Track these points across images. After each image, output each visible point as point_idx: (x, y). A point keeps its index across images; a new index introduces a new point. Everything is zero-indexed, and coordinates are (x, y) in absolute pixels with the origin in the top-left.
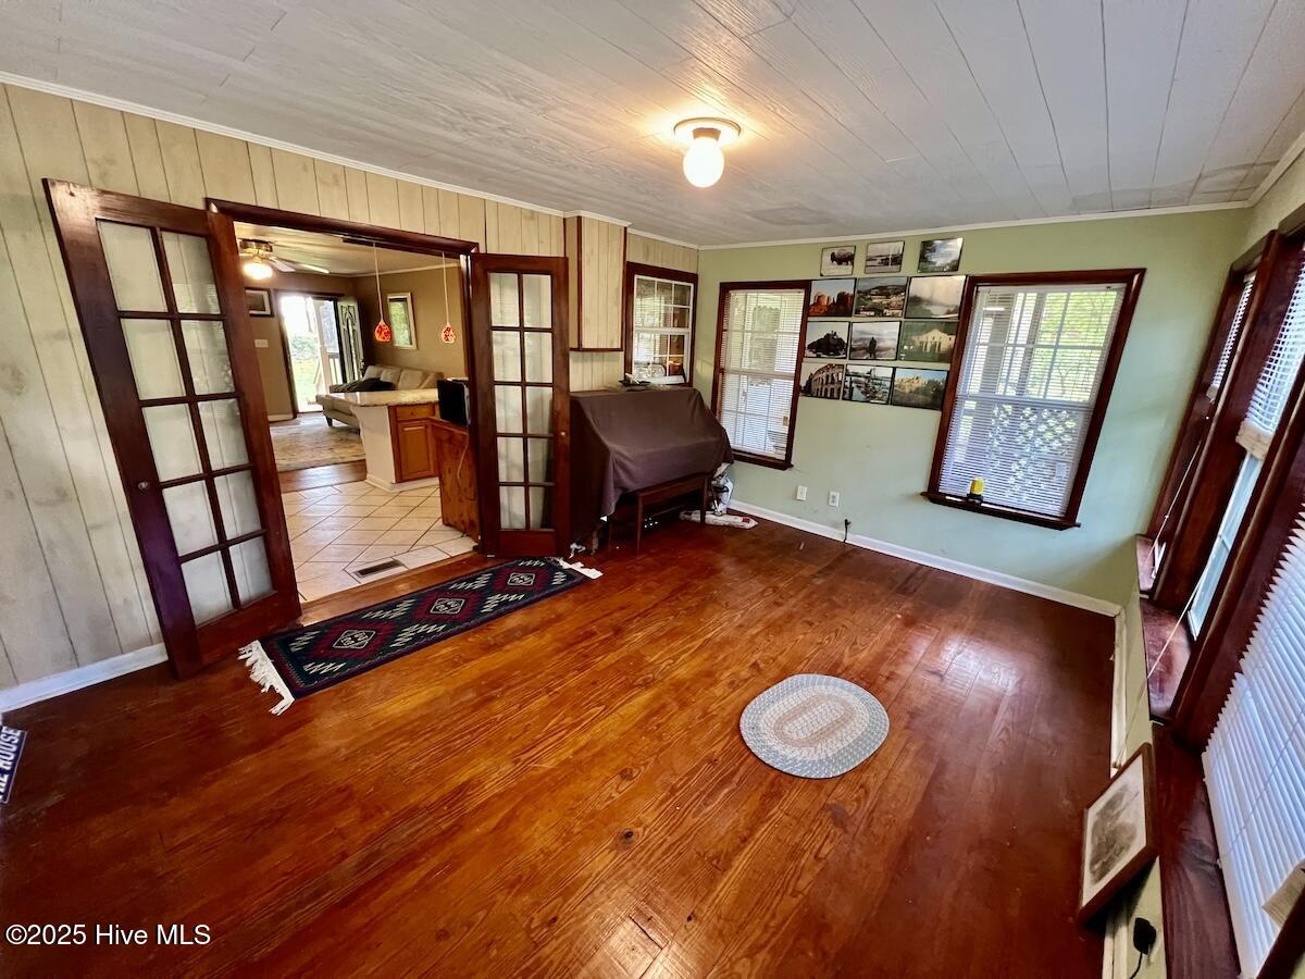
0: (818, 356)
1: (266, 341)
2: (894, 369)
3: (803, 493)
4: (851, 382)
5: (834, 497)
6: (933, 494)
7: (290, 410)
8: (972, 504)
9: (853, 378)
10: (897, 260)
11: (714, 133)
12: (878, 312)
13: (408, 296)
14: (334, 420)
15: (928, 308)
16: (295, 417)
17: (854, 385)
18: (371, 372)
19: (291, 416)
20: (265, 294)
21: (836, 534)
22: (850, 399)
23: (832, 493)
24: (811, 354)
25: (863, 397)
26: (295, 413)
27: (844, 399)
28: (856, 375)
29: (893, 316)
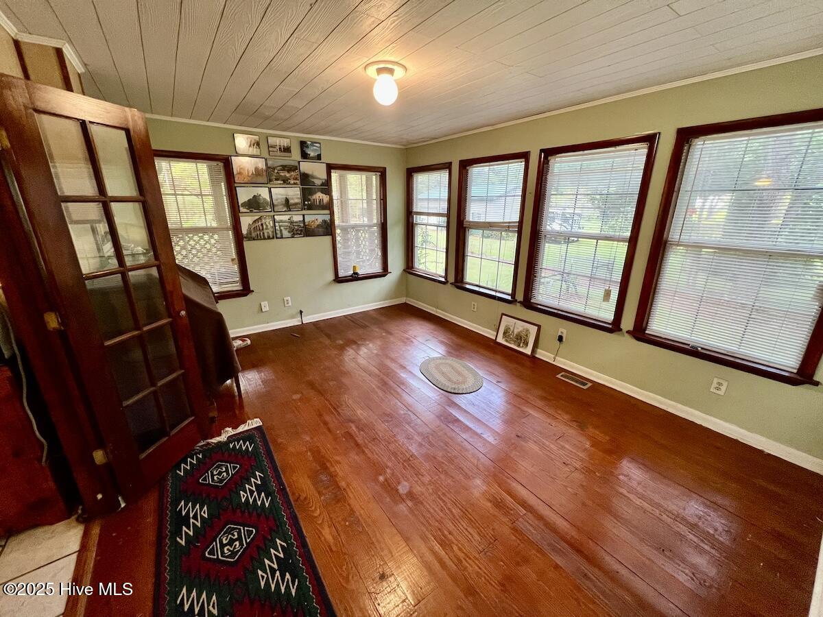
0: (251, 211)
2: (304, 215)
3: (266, 306)
4: (280, 227)
5: (287, 301)
6: (338, 280)
8: (355, 277)
9: (281, 224)
10: (287, 150)
11: (391, 71)
12: (285, 181)
15: (312, 180)
17: (282, 228)
21: (295, 322)
22: (282, 237)
23: (285, 299)
24: (245, 210)
25: (289, 235)
27: (277, 238)
28: (281, 221)
29: (295, 184)
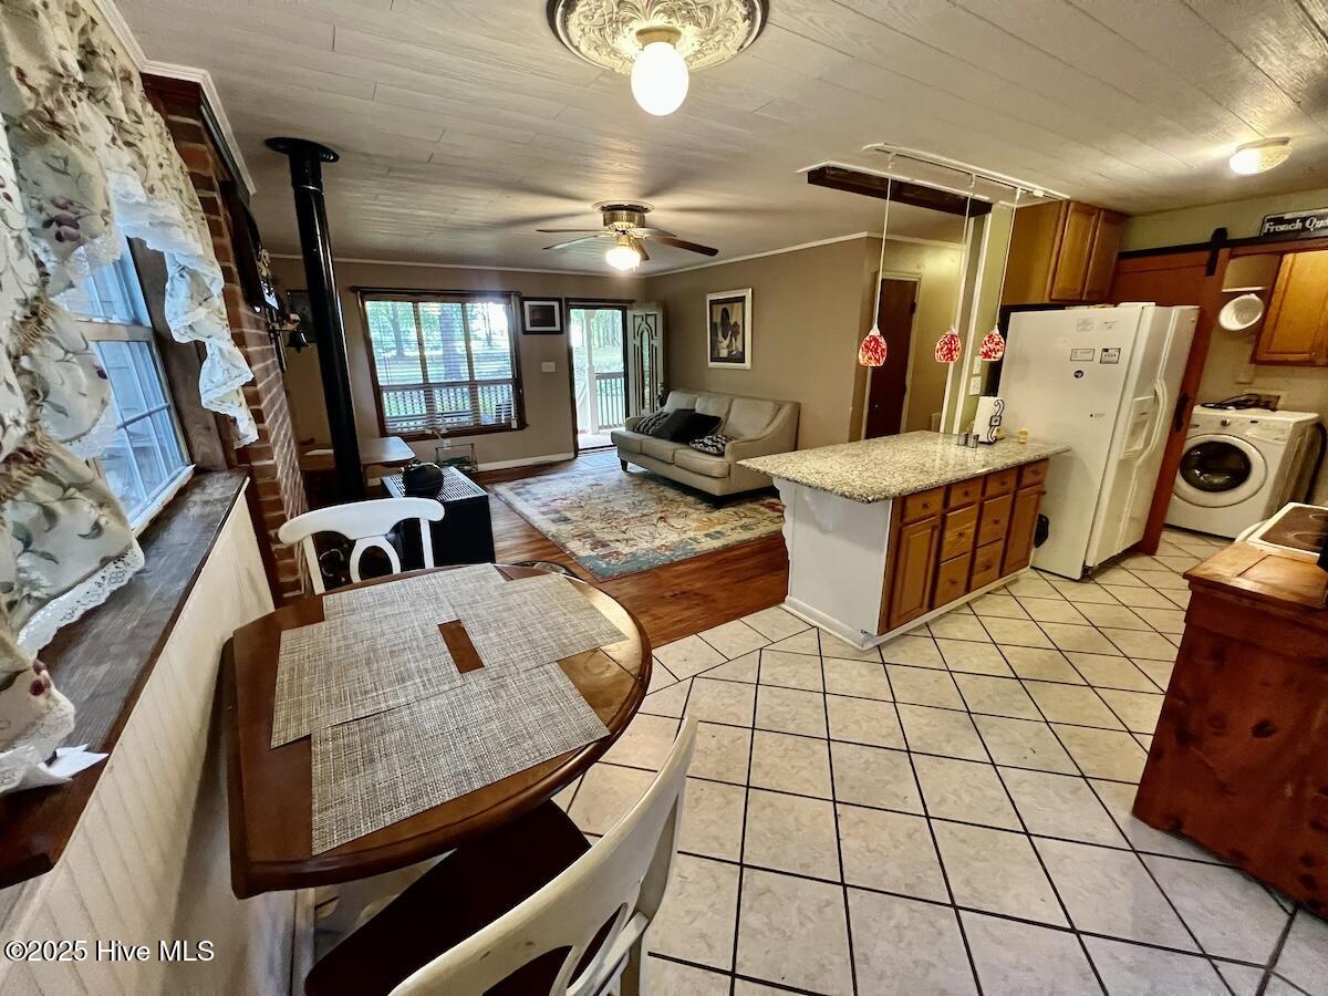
1: (553, 364)
7: (572, 448)
13: (748, 294)
14: (629, 464)
16: (576, 456)
18: (675, 402)
19: (572, 455)
20: (556, 304)
26: (576, 450)
